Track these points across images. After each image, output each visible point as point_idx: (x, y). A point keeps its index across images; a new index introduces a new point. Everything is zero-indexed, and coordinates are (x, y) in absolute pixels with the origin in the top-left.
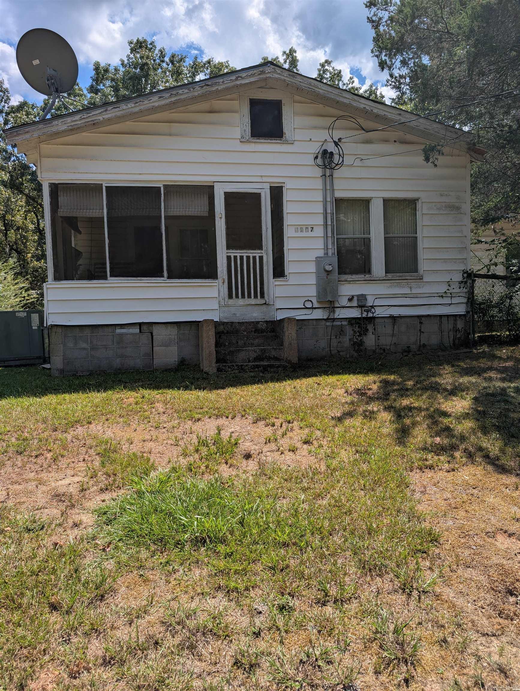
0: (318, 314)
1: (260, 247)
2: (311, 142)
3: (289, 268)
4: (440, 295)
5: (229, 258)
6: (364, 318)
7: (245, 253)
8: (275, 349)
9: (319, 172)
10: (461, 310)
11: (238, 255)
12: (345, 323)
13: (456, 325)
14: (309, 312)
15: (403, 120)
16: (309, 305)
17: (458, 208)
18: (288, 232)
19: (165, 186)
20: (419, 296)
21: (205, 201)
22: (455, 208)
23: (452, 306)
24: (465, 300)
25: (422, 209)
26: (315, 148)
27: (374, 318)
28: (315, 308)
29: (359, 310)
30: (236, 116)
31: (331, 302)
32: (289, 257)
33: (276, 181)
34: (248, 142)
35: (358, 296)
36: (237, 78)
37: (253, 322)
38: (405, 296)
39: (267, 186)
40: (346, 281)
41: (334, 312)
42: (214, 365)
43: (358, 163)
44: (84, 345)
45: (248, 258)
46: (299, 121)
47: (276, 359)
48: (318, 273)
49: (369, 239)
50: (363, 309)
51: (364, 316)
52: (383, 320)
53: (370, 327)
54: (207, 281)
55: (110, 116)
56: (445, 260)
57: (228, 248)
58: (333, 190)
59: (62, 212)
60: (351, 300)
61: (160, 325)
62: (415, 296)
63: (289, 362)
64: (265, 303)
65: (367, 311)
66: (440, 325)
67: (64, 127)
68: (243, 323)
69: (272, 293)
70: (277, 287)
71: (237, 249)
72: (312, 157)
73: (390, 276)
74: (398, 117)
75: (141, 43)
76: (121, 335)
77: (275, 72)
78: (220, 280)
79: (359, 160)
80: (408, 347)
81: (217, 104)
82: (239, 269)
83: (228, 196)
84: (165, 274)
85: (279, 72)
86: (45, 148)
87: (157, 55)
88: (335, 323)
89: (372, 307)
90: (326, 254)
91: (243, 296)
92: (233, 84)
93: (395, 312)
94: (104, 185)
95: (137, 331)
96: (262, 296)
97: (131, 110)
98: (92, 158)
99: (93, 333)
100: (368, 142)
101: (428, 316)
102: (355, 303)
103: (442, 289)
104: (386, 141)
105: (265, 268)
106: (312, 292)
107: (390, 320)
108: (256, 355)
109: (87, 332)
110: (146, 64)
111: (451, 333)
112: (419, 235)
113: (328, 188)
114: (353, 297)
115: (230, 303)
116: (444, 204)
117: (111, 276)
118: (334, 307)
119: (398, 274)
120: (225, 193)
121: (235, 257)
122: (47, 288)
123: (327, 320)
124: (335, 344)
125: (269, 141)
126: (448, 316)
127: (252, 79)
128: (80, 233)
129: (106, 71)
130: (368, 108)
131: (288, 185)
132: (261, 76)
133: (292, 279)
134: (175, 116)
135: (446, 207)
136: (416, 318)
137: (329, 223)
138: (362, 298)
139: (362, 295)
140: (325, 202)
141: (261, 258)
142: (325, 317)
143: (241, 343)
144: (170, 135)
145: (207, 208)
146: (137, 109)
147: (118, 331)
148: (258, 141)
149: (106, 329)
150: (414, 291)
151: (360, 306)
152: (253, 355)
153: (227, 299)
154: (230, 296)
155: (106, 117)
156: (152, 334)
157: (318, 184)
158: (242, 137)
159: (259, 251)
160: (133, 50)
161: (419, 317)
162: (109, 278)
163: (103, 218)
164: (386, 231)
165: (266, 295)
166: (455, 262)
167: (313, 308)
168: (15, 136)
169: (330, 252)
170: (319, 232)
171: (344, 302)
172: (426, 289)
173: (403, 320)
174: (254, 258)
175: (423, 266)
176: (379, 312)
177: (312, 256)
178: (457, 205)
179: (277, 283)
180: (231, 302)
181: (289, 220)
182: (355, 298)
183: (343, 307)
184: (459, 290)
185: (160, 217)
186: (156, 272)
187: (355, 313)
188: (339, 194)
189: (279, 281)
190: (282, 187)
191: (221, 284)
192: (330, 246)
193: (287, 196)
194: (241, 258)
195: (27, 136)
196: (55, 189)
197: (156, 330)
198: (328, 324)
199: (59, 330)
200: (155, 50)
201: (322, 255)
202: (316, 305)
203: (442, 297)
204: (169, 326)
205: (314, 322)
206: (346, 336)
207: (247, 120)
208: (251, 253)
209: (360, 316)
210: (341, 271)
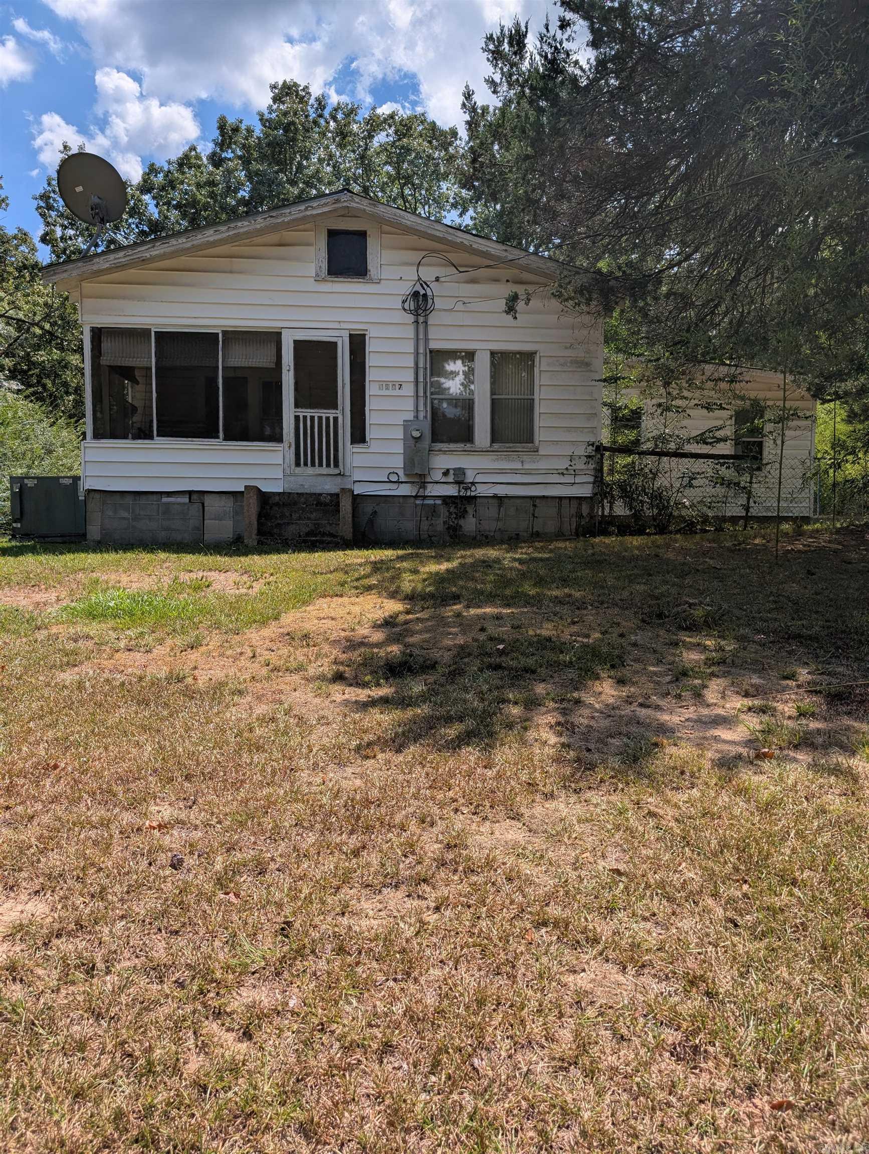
0: (405, 490)
1: (336, 408)
2: (401, 282)
3: (371, 433)
4: (560, 471)
5: (297, 418)
6: (461, 497)
7: (316, 413)
8: (331, 525)
9: (410, 318)
10: (586, 491)
11: (308, 415)
12: (439, 502)
13: (581, 509)
14: (395, 486)
15: (510, 257)
16: (394, 478)
17: (588, 364)
18: (371, 390)
19: (225, 333)
20: (533, 472)
21: (272, 350)
22: (584, 365)
23: (575, 486)
24: (591, 479)
25: (541, 365)
26: (406, 288)
27: (475, 497)
28: (402, 482)
29: (456, 487)
30: (312, 249)
31: (420, 475)
32: (371, 419)
33: (357, 328)
34: (324, 280)
35: (454, 469)
36: (307, 208)
37: (315, 494)
38: (514, 472)
39: (346, 334)
40: (440, 451)
41: (425, 488)
42: (254, 537)
43: (459, 306)
44: (125, 515)
45: (320, 418)
46: (388, 256)
47: (331, 535)
48: (405, 440)
49: (473, 400)
50: (462, 486)
51: (461, 494)
52: (486, 500)
53: (470, 509)
54: (270, 444)
55: (157, 252)
56: (569, 429)
57: (297, 406)
58: (427, 340)
59: (105, 361)
60: (446, 473)
61: (213, 495)
62: (528, 472)
63: (342, 538)
64: (340, 474)
65: (466, 489)
66: (560, 509)
67: (107, 265)
68: (302, 494)
69: (348, 461)
70: (355, 455)
71: (307, 408)
72: (400, 299)
73: (496, 446)
74: (505, 254)
75: (289, 88)
76: (168, 504)
77: (353, 200)
78: (286, 444)
79: (461, 303)
80: (518, 535)
81: (289, 235)
82: (309, 431)
83: (299, 345)
84: (221, 434)
85: (357, 200)
86: (87, 286)
87: (312, 106)
88: (427, 502)
89: (473, 483)
90: (417, 417)
91: (313, 465)
92: (301, 215)
93: (501, 491)
94: (153, 330)
95: (187, 500)
96: (336, 465)
97: (181, 246)
98: (142, 299)
99: (135, 500)
100: (473, 281)
101: (544, 497)
102: (451, 479)
103: (563, 464)
104: (496, 280)
105: (340, 431)
106: (398, 462)
107: (495, 501)
108: (308, 529)
109: (129, 500)
110: (293, 123)
111: (574, 519)
112: (536, 397)
113: (421, 336)
114: (448, 470)
115: (296, 472)
116: (569, 359)
117: (158, 435)
118: (425, 482)
119: (507, 445)
120: (295, 341)
121: (305, 417)
122: (85, 447)
123: (416, 497)
124: (426, 528)
125: (349, 280)
126: (570, 498)
127: (326, 209)
128: (138, 383)
129: (236, 130)
130: (466, 242)
131: (372, 333)
132: (336, 206)
133: (374, 446)
134: (235, 250)
135: (571, 362)
136: (528, 500)
137: (421, 379)
138: (460, 472)
139: (460, 468)
140: (417, 354)
141: (336, 419)
142: (414, 494)
143: (295, 516)
144: (231, 272)
145: (274, 359)
146: (189, 245)
147: (165, 500)
148: (336, 279)
149: (151, 497)
150: (526, 466)
151: (458, 483)
152: (305, 530)
153: (293, 467)
154: (298, 464)
155: (154, 253)
156: (203, 504)
157: (410, 332)
158: (317, 275)
159: (334, 411)
160: (275, 99)
161: (532, 498)
162: (156, 438)
163: (151, 368)
164: (493, 393)
165: (341, 464)
166: (582, 432)
167: (398, 482)
168: (52, 275)
169: (421, 415)
170: (409, 390)
171: (438, 476)
172: (543, 465)
173: (512, 500)
174: (328, 419)
175: (540, 435)
176: (482, 490)
177: (400, 419)
178: (586, 360)
179: (355, 450)
180: (298, 470)
181: (371, 375)
182: (452, 472)
183: (437, 483)
184: (583, 467)
185: (218, 367)
186: (209, 432)
187: (451, 491)
188: (434, 345)
189: (358, 448)
190: (364, 335)
191: (287, 448)
192: (421, 408)
193: (371, 347)
194: (312, 418)
195: (65, 275)
196: (98, 334)
197: (208, 500)
198: (418, 502)
199: (97, 496)
200: (309, 99)
201: (412, 418)
202: (403, 479)
203: (563, 474)
204: (224, 497)
205: (401, 500)
206: (439, 516)
207: (324, 254)
208: (324, 413)
209: (456, 494)
210: (435, 439)
